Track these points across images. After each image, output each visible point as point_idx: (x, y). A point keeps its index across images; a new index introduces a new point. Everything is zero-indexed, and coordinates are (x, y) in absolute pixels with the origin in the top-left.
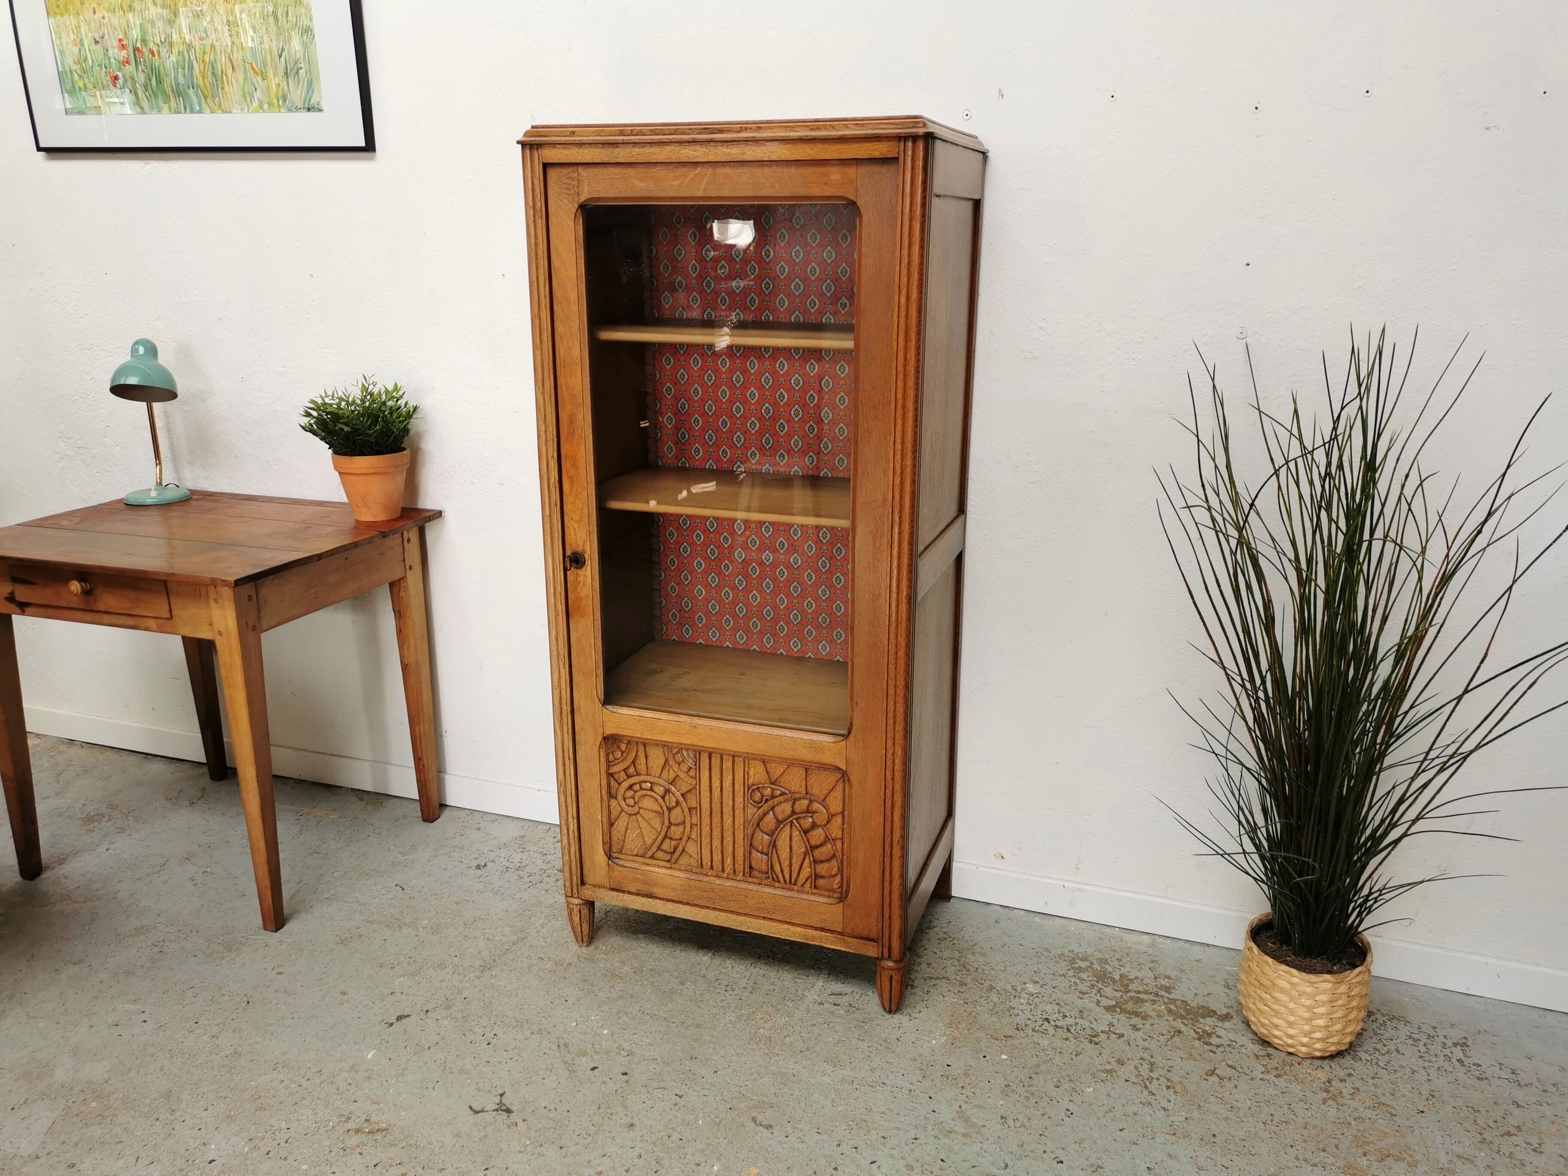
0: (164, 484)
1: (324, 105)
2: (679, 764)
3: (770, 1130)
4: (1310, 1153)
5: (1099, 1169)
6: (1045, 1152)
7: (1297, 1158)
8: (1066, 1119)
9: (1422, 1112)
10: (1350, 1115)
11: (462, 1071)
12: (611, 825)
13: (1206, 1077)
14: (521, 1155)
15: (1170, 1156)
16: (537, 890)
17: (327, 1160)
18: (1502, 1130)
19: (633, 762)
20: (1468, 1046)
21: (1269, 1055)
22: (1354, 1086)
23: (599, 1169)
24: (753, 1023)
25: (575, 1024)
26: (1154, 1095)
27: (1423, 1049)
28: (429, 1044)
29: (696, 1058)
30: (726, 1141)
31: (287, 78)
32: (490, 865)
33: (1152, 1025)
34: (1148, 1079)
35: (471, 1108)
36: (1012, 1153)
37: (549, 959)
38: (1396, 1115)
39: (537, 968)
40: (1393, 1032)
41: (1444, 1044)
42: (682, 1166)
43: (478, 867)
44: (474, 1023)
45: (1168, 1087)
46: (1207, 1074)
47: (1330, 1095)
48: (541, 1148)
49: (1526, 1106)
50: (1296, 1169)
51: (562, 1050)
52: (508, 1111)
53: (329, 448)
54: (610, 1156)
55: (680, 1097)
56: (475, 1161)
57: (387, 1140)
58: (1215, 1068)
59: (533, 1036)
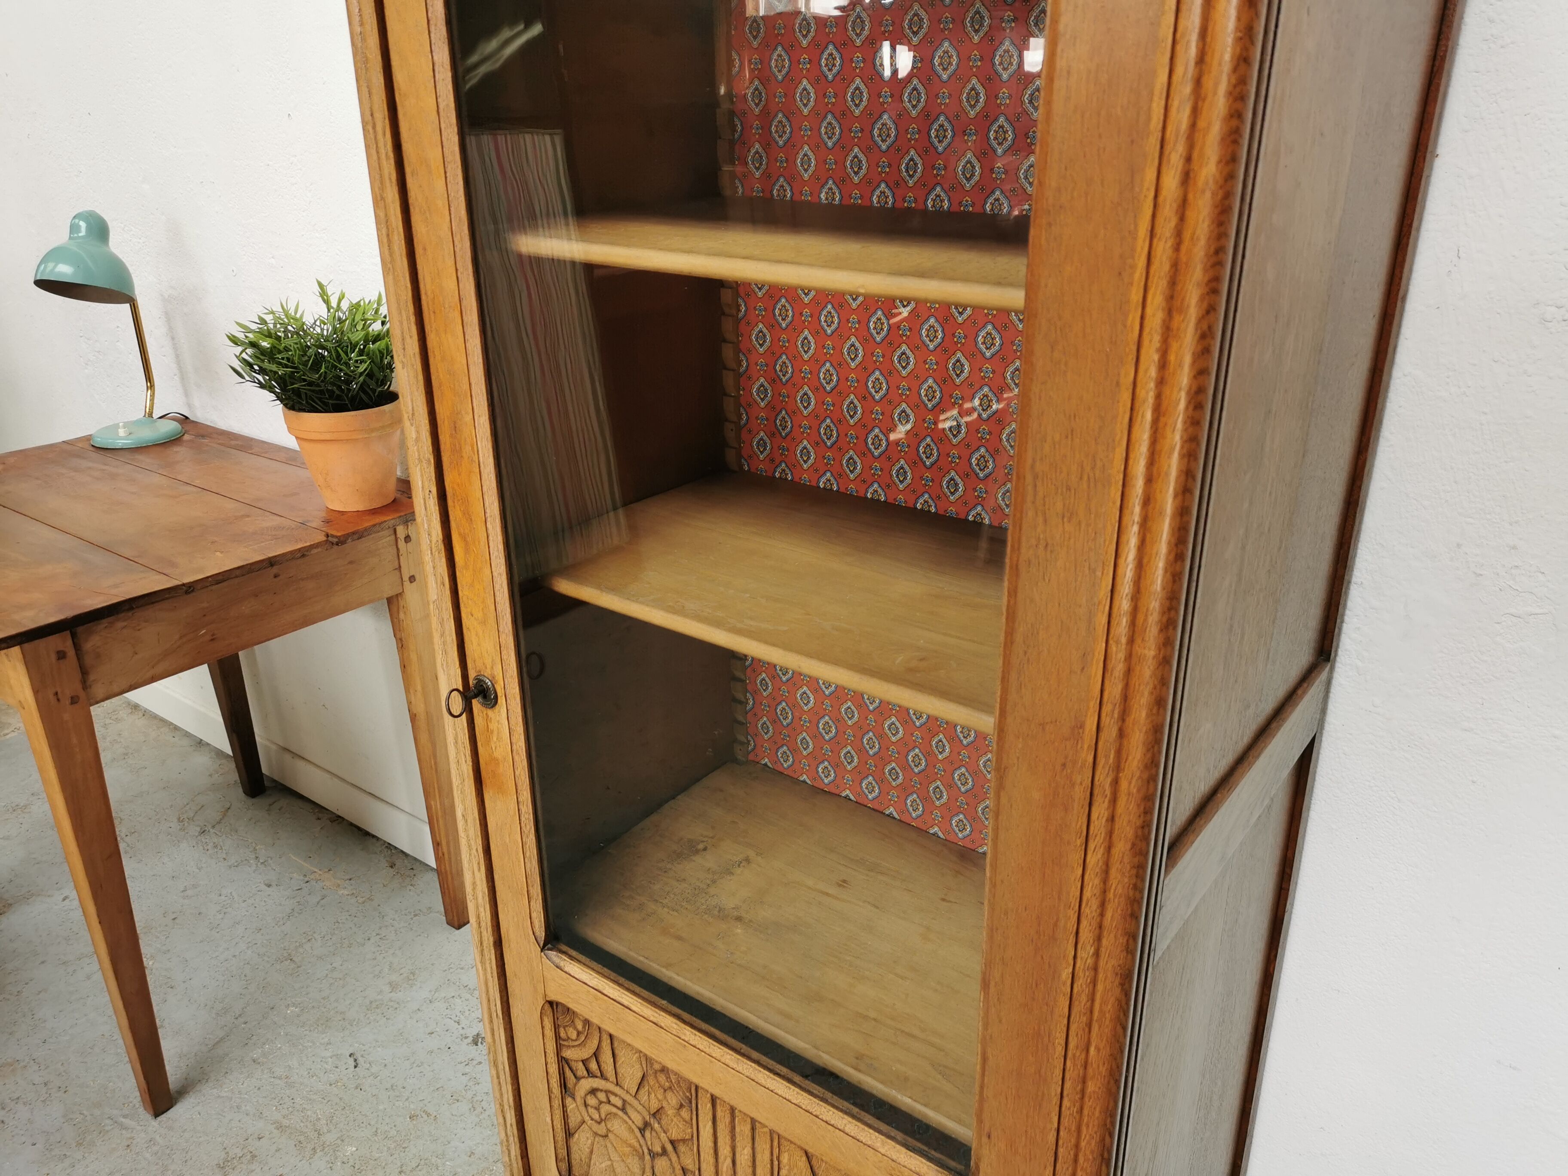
0: (156, 415)
2: (665, 1091)
12: (569, 1134)
19: (594, 1054)
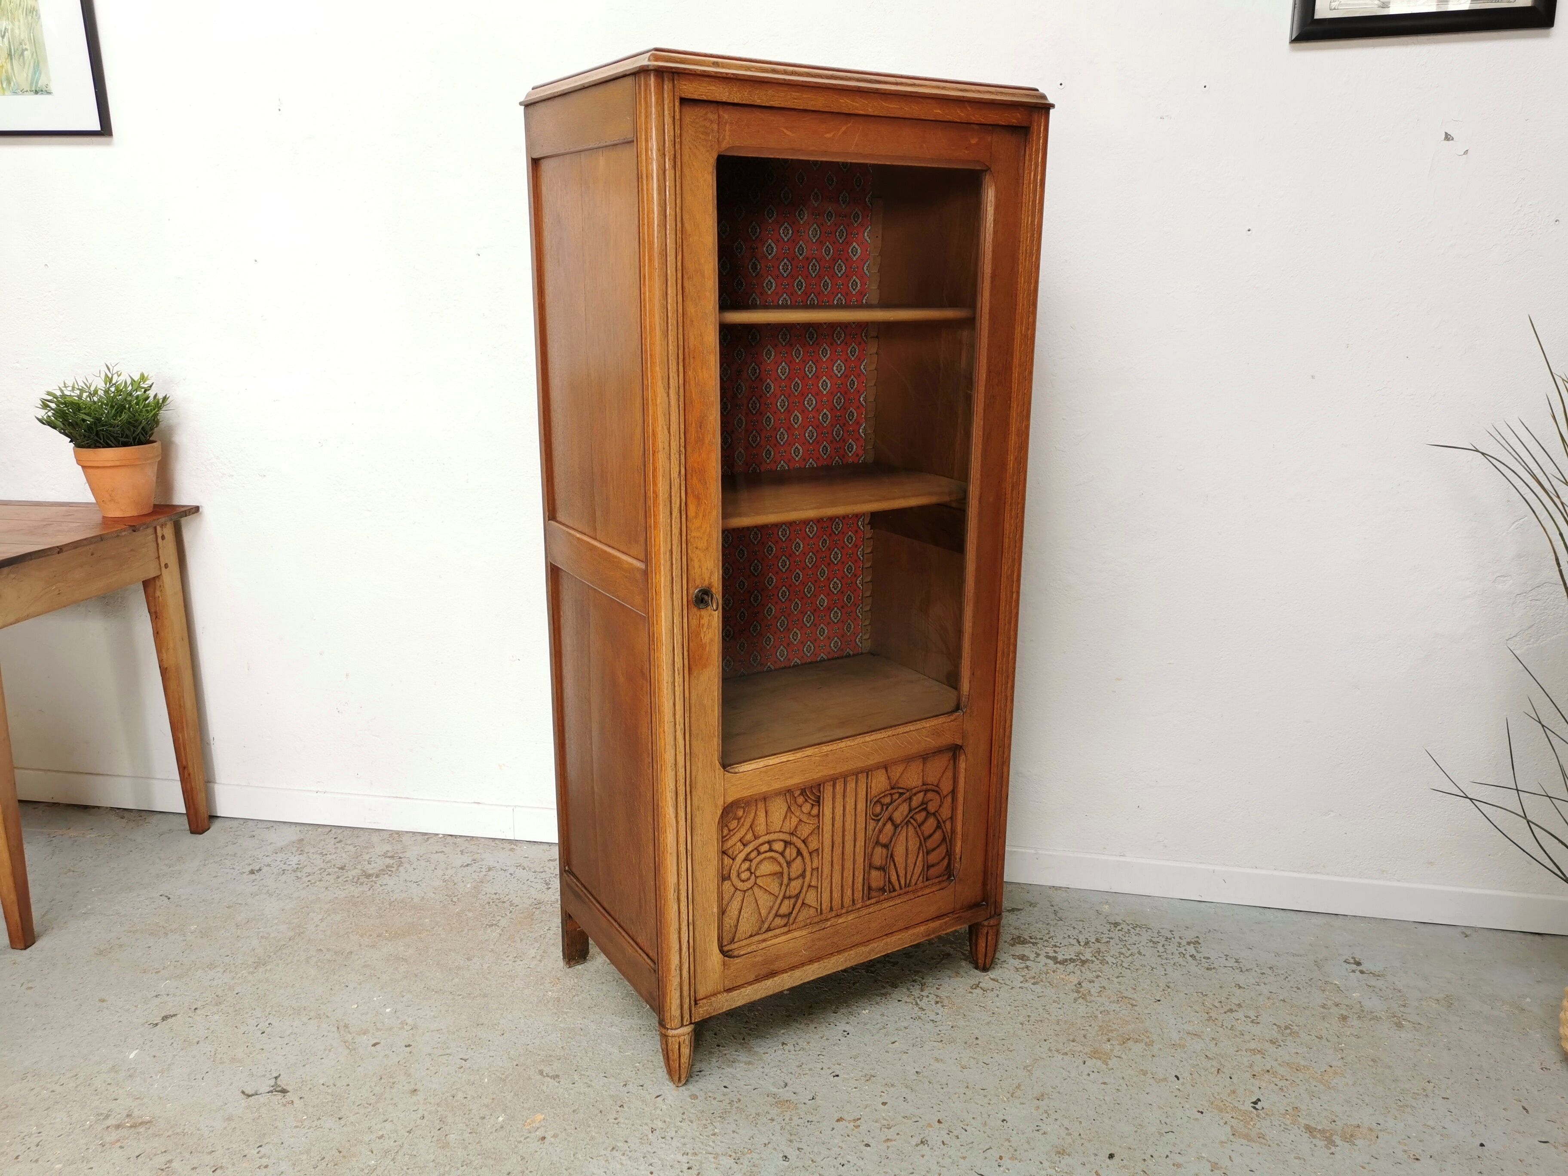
1: (52, 87)
3: (557, 1079)
4: (1062, 1044)
5: (872, 1078)
6: (822, 1069)
7: (1050, 1050)
8: (843, 1039)
9: (1159, 1001)
10: (1097, 1010)
11: (233, 1060)
13: (971, 990)
14: (298, 1129)
15: (937, 1060)
16: (316, 888)
17: (83, 1157)
18: (1226, 1008)
20: (1200, 944)
21: (1027, 967)
22: (1102, 985)
23: (381, 1133)
24: (542, 987)
25: (356, 1006)
26: (924, 1010)
27: (1161, 949)
28: (197, 1039)
29: (482, 1024)
30: (512, 1094)
31: (11, 59)
32: (265, 869)
33: (923, 952)
34: (918, 998)
35: (243, 1092)
36: (791, 1073)
37: (328, 950)
38: (1136, 1006)
39: (315, 959)
40: (1136, 938)
41: (1180, 944)
42: (467, 1121)
43: (252, 872)
44: (246, 1016)
45: (937, 1003)
46: (972, 988)
47: (1080, 995)
48: (319, 1121)
49: (1246, 987)
50: (1048, 1059)
51: (342, 1032)
52: (284, 1091)
53: (70, 442)
54: (392, 1121)
55: (465, 1060)
56: (248, 1141)
57: (150, 1131)
58: (980, 982)
59: (312, 1021)
